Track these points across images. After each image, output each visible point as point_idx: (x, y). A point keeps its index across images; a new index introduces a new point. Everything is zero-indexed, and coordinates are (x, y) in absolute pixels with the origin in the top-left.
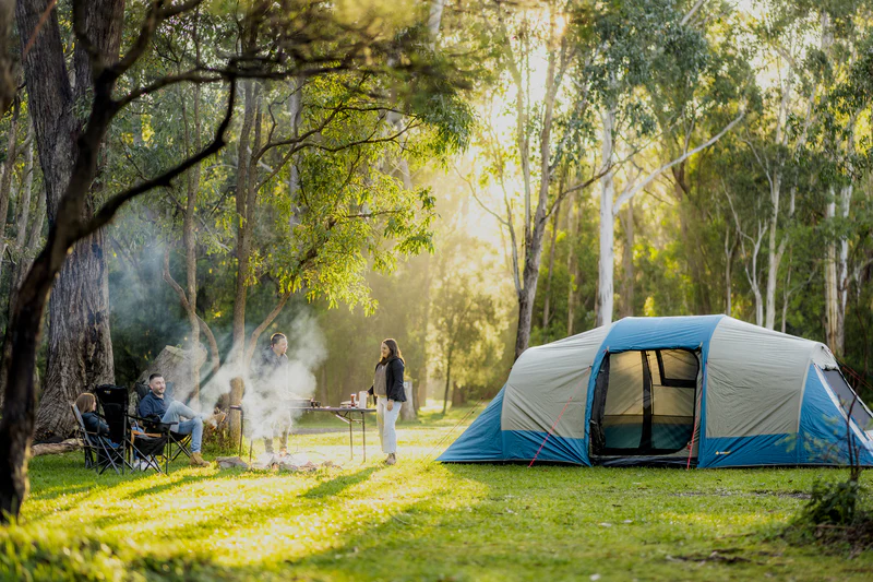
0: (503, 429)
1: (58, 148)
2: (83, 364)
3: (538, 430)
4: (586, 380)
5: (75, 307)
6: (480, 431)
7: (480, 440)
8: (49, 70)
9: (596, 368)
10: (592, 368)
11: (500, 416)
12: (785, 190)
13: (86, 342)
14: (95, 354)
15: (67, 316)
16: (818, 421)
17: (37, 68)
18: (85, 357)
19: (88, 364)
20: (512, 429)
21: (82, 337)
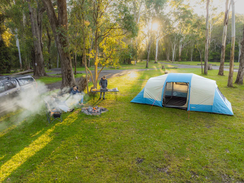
0: (144, 97)
1: (57, 38)
2: (67, 79)
3: (151, 98)
4: (162, 89)
5: (64, 69)
6: (139, 97)
7: (139, 99)
8: (54, 22)
9: (164, 86)
10: (163, 86)
11: (143, 95)
12: (176, 38)
13: (67, 75)
14: (70, 77)
15: (63, 71)
16: (218, 103)
17: (51, 22)
18: (68, 78)
19: (68, 79)
20: (146, 97)
21: (67, 74)
